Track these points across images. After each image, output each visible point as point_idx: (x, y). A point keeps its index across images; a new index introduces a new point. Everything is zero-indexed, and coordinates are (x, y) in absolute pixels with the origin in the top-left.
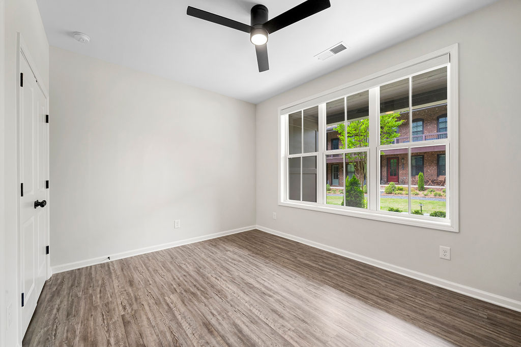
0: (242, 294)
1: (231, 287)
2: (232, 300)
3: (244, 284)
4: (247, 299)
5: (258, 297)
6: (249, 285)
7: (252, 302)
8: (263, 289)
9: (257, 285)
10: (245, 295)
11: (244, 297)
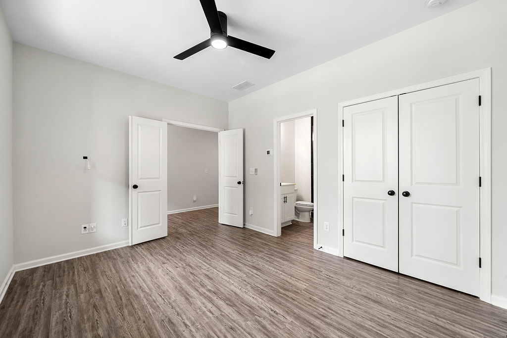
0: (238, 291)
1: (251, 299)
2: (246, 285)
3: (237, 304)
4: (232, 287)
5: (222, 289)
6: (231, 304)
7: (228, 285)
8: (215, 298)
9: (221, 303)
10: (234, 291)
11: (235, 289)
